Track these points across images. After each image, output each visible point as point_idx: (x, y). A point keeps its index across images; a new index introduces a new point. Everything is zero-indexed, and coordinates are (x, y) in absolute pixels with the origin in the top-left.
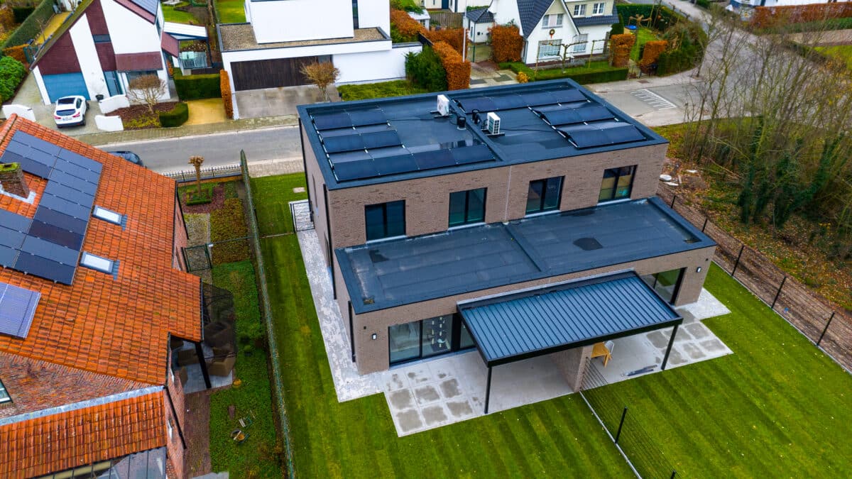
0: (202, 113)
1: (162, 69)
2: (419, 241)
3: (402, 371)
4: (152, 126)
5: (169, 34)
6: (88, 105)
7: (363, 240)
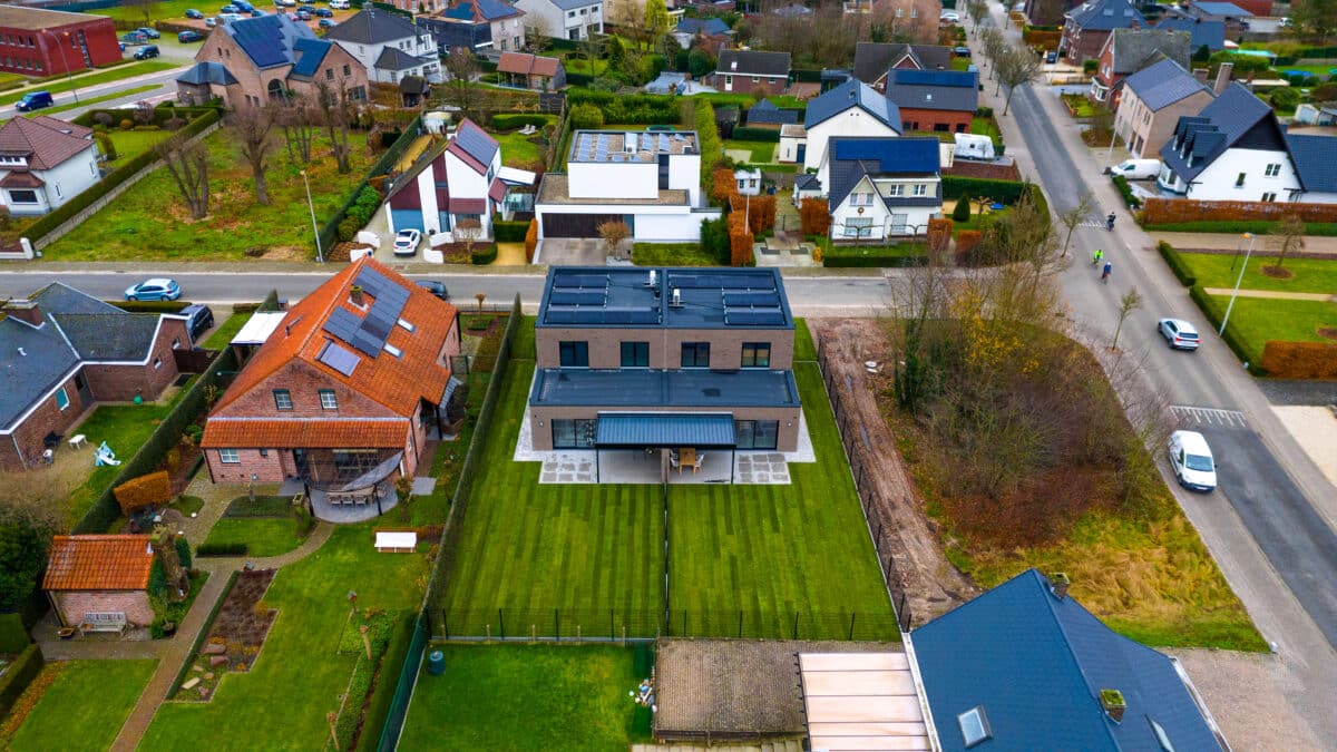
0: (509, 255)
1: (484, 213)
2: (597, 373)
3: (560, 453)
4: (465, 262)
5: (501, 179)
6: (421, 238)
7: (558, 365)
